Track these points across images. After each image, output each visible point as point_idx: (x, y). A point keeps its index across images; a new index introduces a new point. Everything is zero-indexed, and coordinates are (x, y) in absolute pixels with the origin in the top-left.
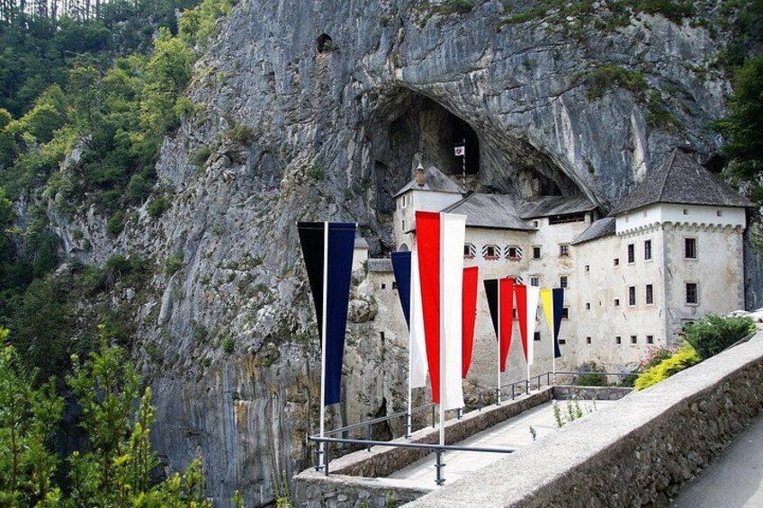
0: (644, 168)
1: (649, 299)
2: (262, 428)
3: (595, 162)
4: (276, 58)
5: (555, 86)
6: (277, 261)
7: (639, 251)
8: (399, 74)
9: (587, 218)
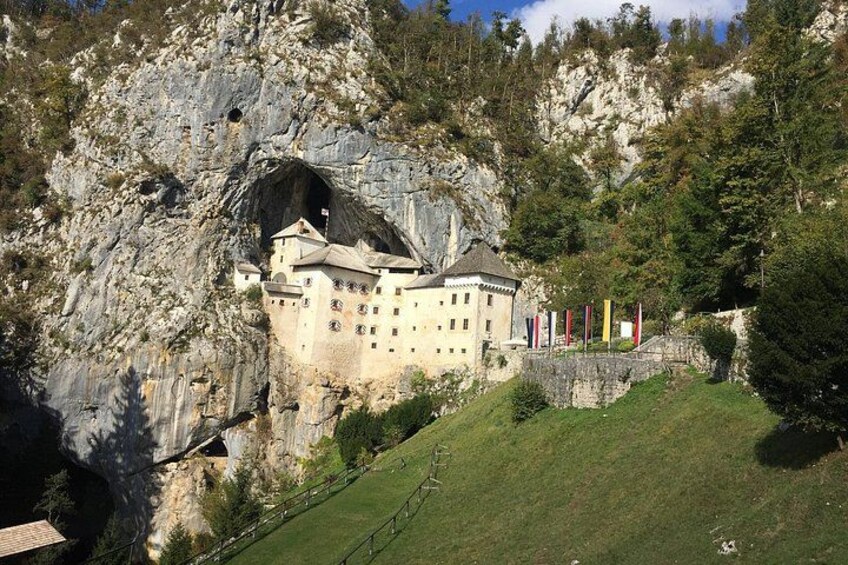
0: (456, 247)
1: (465, 327)
2: (167, 402)
3: (427, 239)
4: (194, 117)
5: (409, 187)
6: (186, 274)
7: (461, 299)
8: (300, 155)
9: (416, 272)
